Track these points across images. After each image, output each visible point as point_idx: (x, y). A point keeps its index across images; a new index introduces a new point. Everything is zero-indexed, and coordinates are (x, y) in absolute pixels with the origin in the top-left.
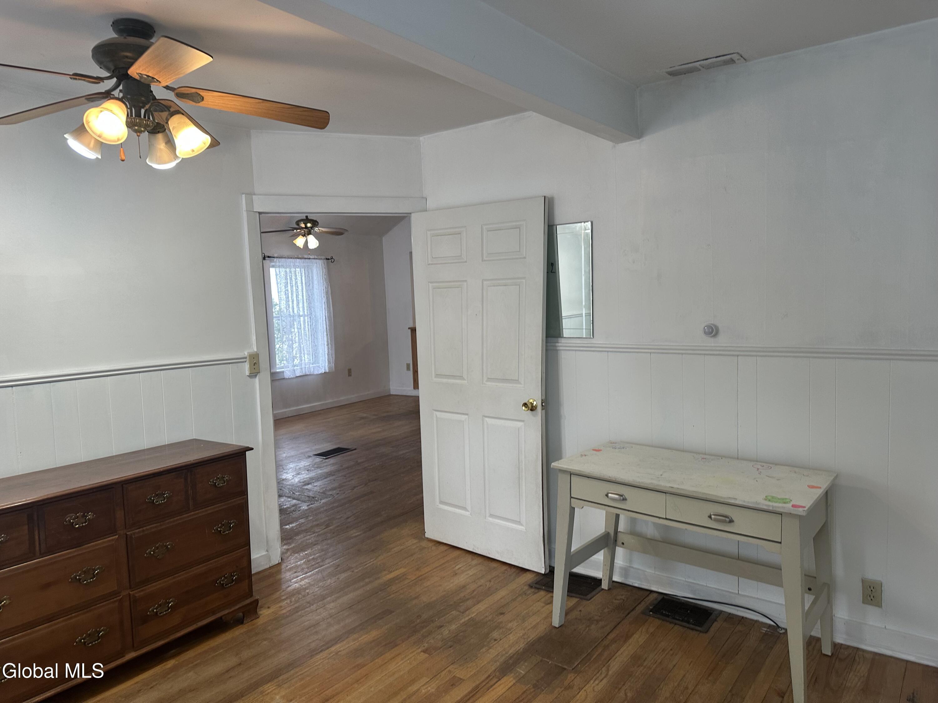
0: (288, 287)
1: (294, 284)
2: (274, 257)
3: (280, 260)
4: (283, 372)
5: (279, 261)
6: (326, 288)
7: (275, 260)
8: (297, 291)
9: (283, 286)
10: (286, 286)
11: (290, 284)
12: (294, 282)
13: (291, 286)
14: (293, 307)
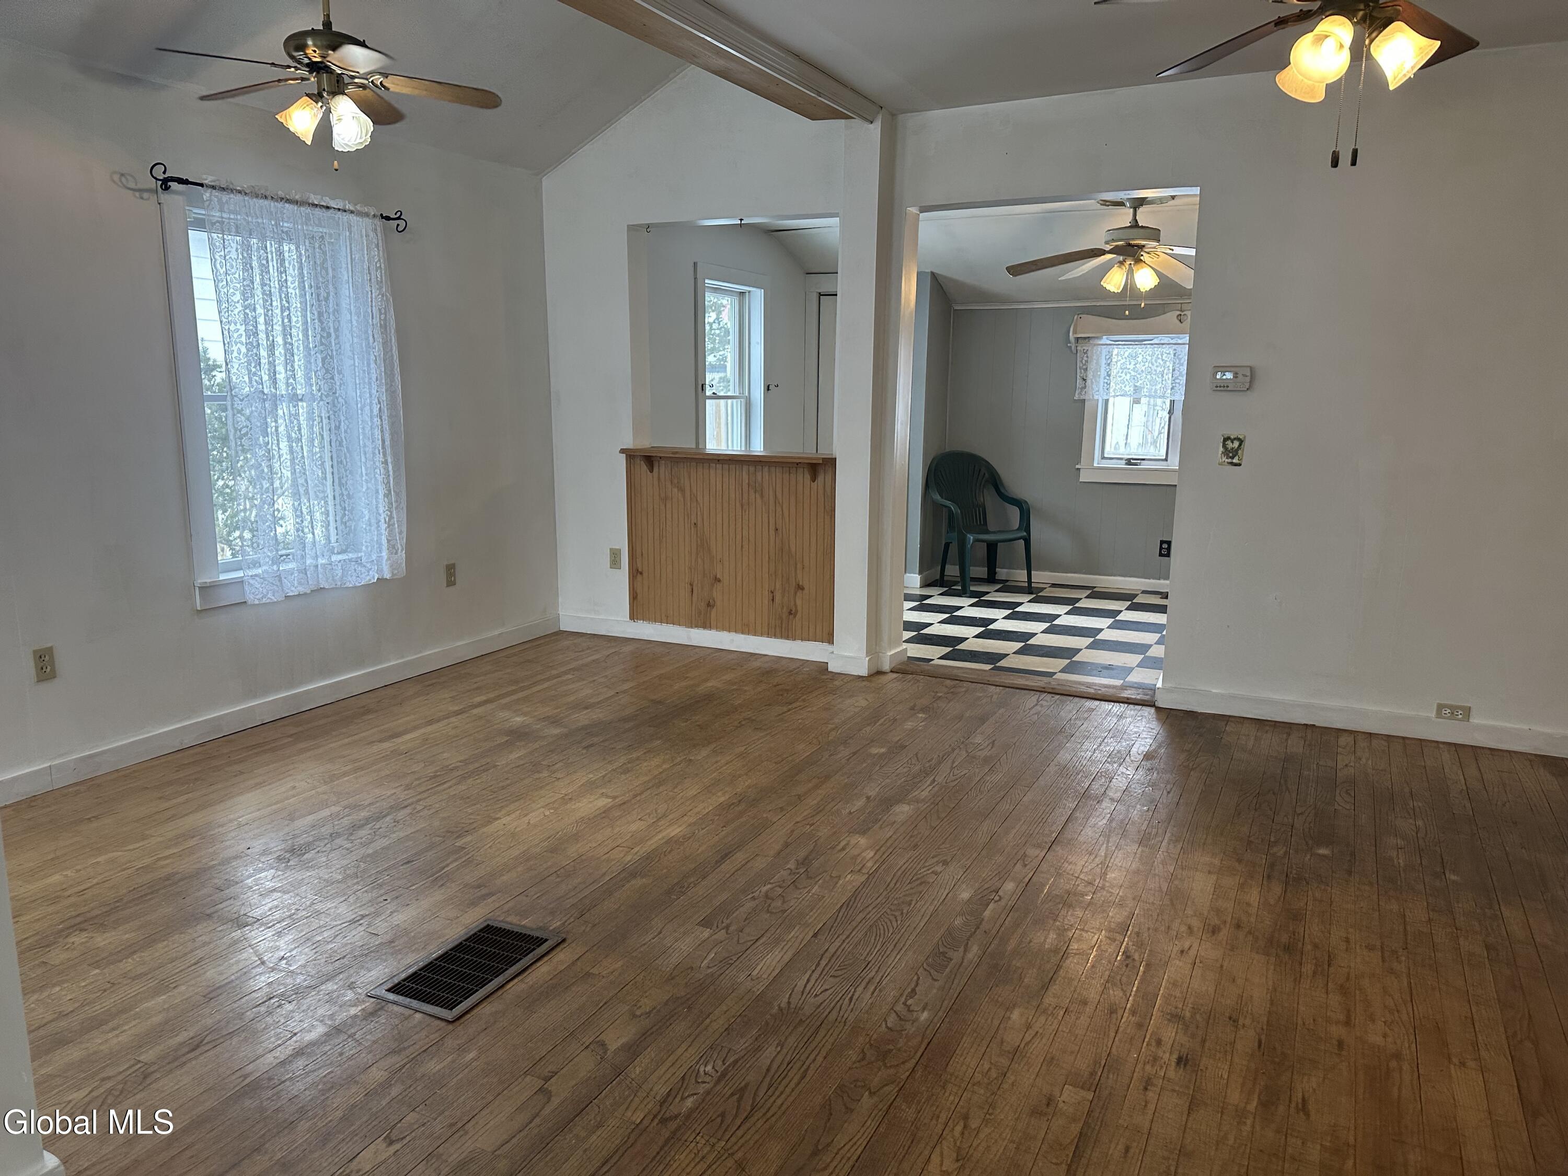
0: (253, 296)
1: (275, 291)
2: (201, 185)
3: (225, 197)
4: (240, 582)
5: (220, 201)
6: (381, 314)
7: (207, 194)
8: (286, 314)
9: (238, 293)
10: (248, 292)
11: (263, 285)
12: (275, 284)
13: (264, 293)
14: (272, 364)
